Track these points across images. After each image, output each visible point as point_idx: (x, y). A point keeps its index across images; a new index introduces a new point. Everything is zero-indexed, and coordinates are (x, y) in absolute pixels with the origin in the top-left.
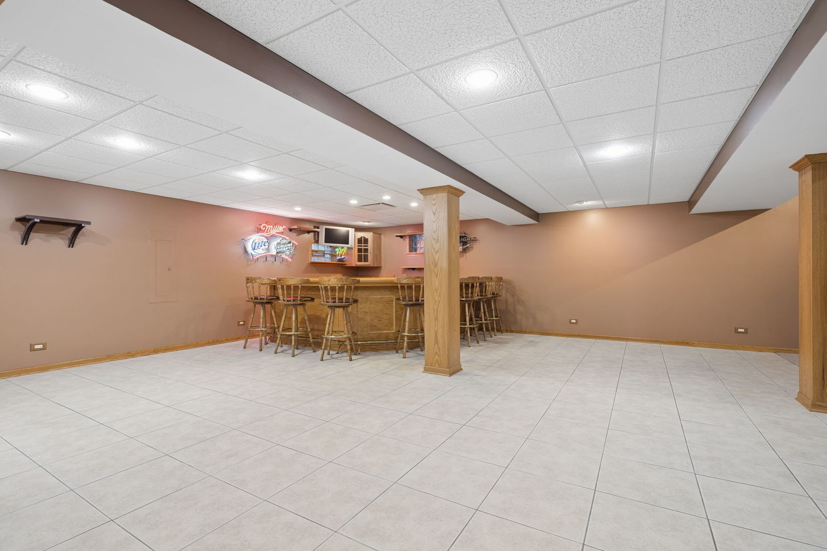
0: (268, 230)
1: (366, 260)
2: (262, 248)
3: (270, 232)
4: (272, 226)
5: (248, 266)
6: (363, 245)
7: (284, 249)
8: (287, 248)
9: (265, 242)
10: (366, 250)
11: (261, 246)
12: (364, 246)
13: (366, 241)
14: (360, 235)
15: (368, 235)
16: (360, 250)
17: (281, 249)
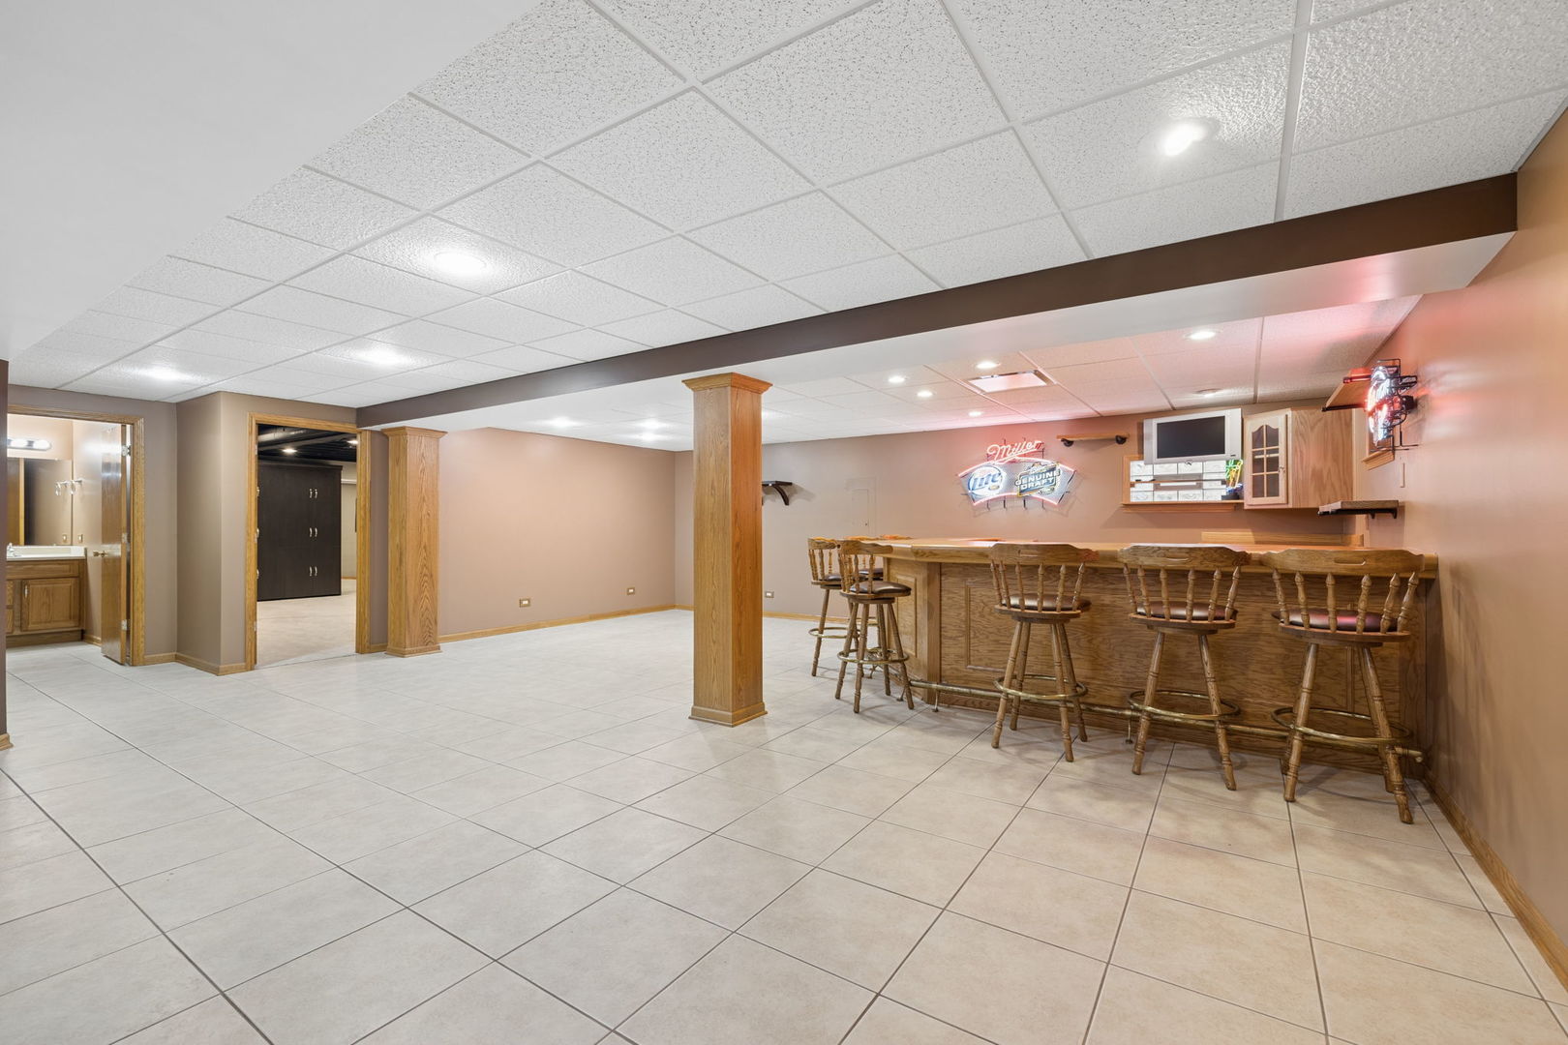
0: (1000, 454)
1: (1273, 492)
2: (988, 486)
3: (1005, 456)
4: (1009, 446)
5: (975, 516)
6: (1265, 449)
7: (1038, 483)
8: (1044, 481)
9: (994, 476)
10: (1273, 463)
11: (986, 484)
12: (1269, 452)
13: (1272, 436)
14: (1255, 423)
15: (1277, 419)
16: (1257, 464)
17: (1031, 485)
